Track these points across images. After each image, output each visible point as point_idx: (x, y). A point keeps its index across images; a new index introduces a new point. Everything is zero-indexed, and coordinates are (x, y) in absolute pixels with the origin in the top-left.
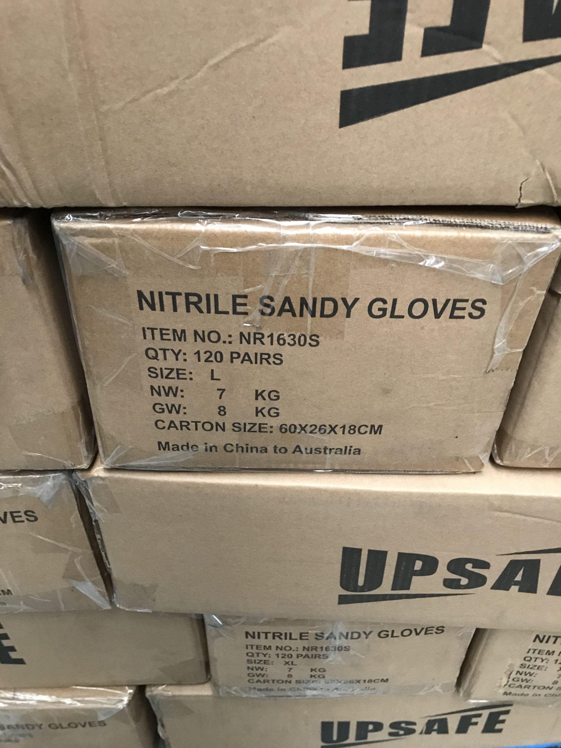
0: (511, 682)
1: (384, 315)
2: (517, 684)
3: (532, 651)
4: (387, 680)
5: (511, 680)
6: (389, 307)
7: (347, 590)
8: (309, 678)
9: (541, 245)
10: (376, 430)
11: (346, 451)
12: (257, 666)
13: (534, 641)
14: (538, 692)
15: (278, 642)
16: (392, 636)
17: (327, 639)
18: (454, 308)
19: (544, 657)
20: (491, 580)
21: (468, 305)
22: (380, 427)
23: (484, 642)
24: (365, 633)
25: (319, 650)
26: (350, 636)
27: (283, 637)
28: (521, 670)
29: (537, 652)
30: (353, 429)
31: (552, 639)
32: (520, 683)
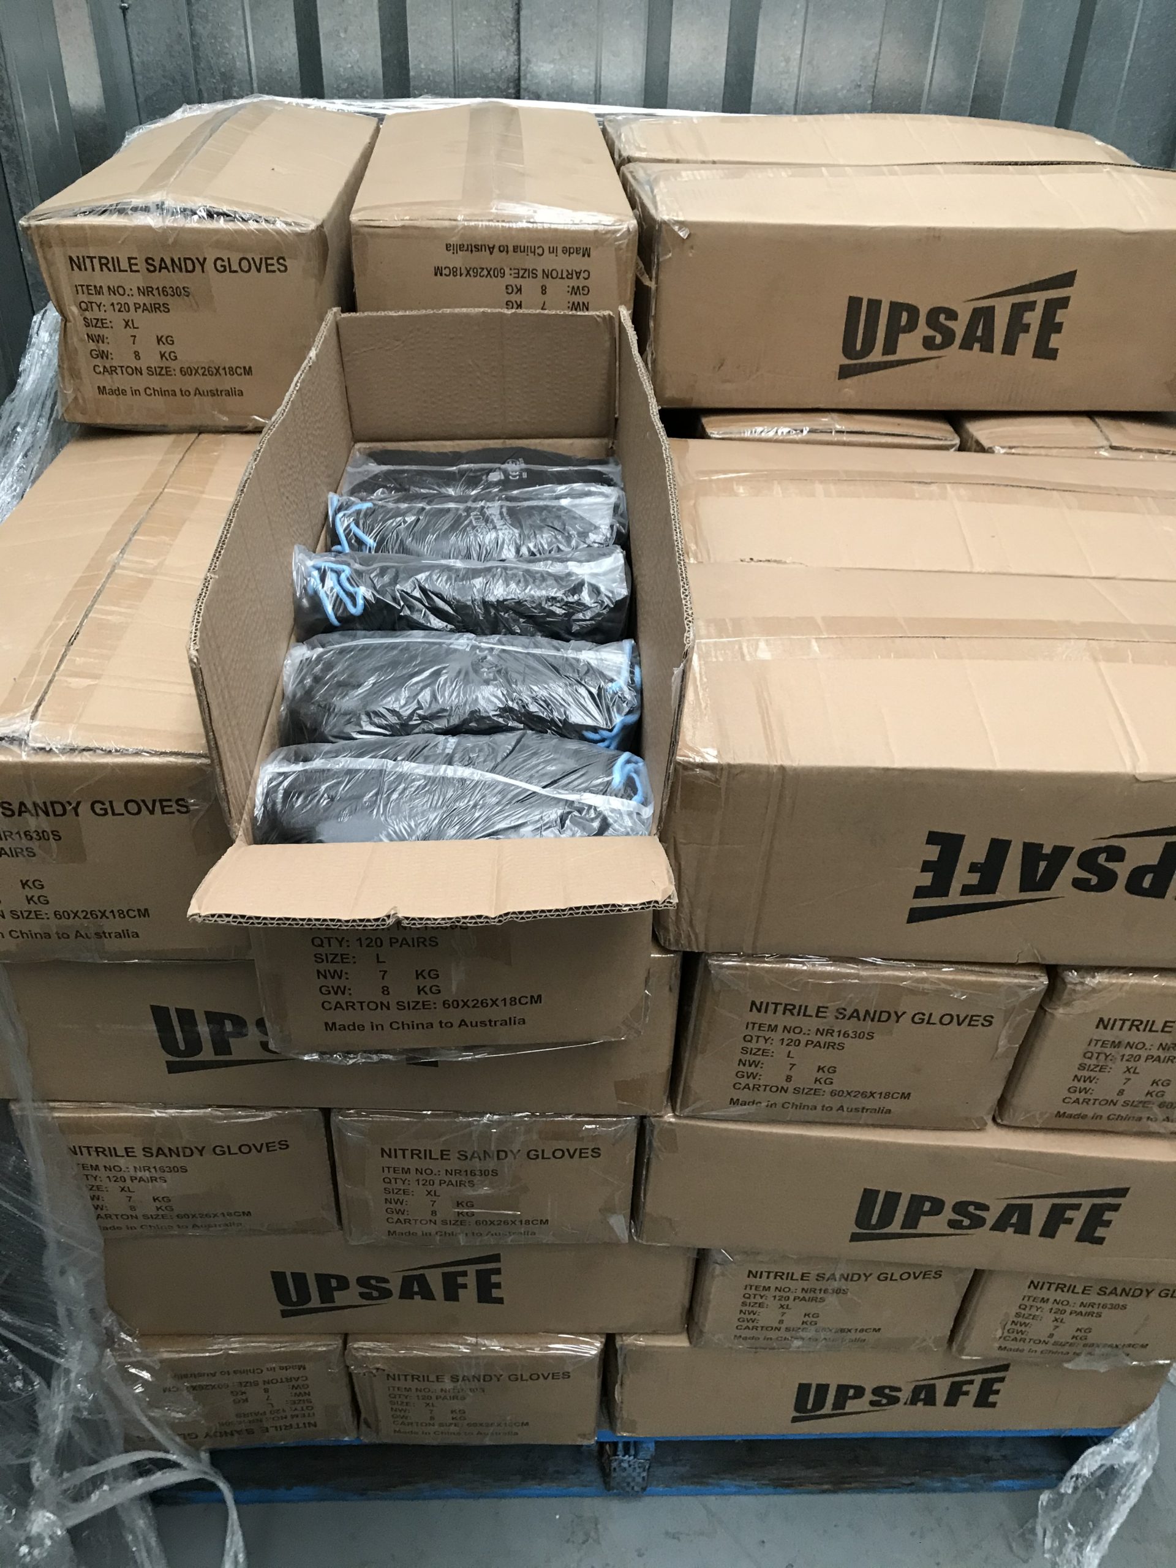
0: (1006, 1334)
1: (922, 1022)
2: (1013, 1336)
3: (1026, 1299)
4: (879, 1329)
5: (1006, 1331)
6: (926, 1018)
7: (860, 1228)
8: (799, 1325)
9: (1032, 987)
10: (906, 1096)
11: (880, 1111)
12: (751, 1309)
13: (1029, 1287)
14: (1034, 1347)
15: (779, 1283)
16: (891, 1279)
17: (828, 1279)
18: (971, 1020)
19: (1039, 1305)
20: (990, 1222)
21: (981, 1019)
22: (909, 1094)
23: (980, 1289)
24: (865, 1274)
25: (817, 1291)
26: (850, 1278)
27: (784, 1277)
28: (1016, 1320)
29: (1031, 1299)
30: (888, 1095)
31: (1046, 1286)
32: (1015, 1335)
